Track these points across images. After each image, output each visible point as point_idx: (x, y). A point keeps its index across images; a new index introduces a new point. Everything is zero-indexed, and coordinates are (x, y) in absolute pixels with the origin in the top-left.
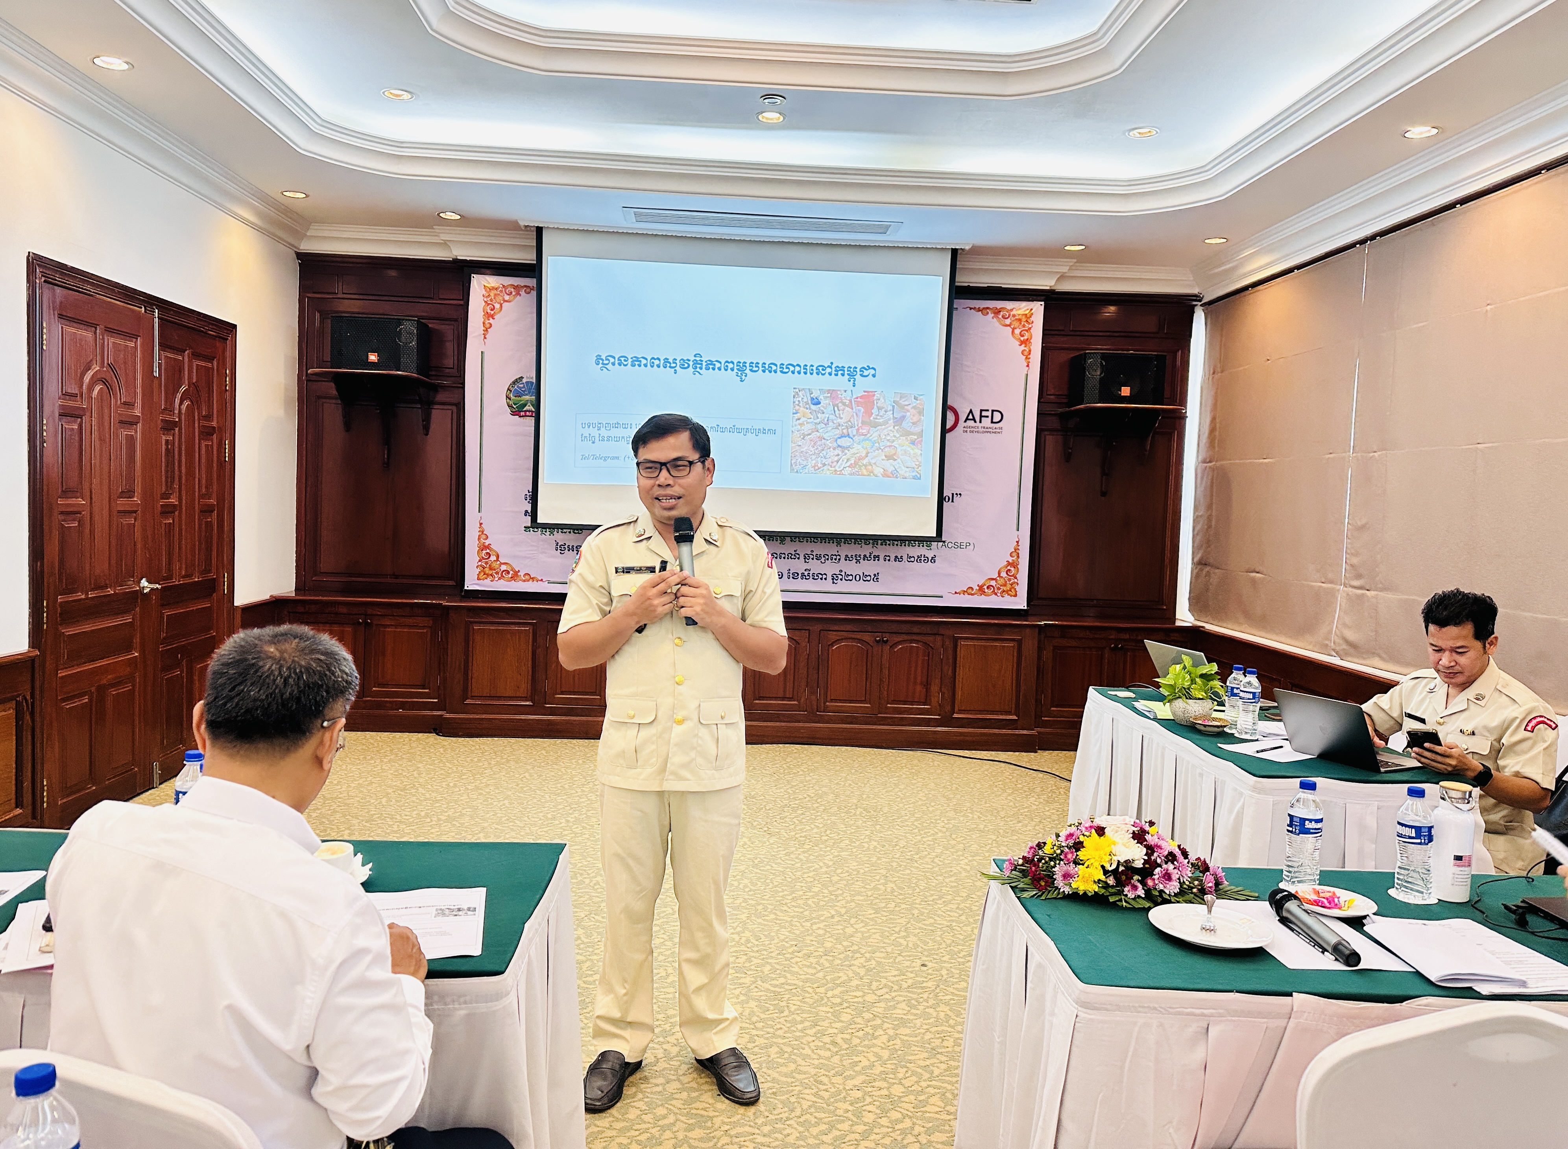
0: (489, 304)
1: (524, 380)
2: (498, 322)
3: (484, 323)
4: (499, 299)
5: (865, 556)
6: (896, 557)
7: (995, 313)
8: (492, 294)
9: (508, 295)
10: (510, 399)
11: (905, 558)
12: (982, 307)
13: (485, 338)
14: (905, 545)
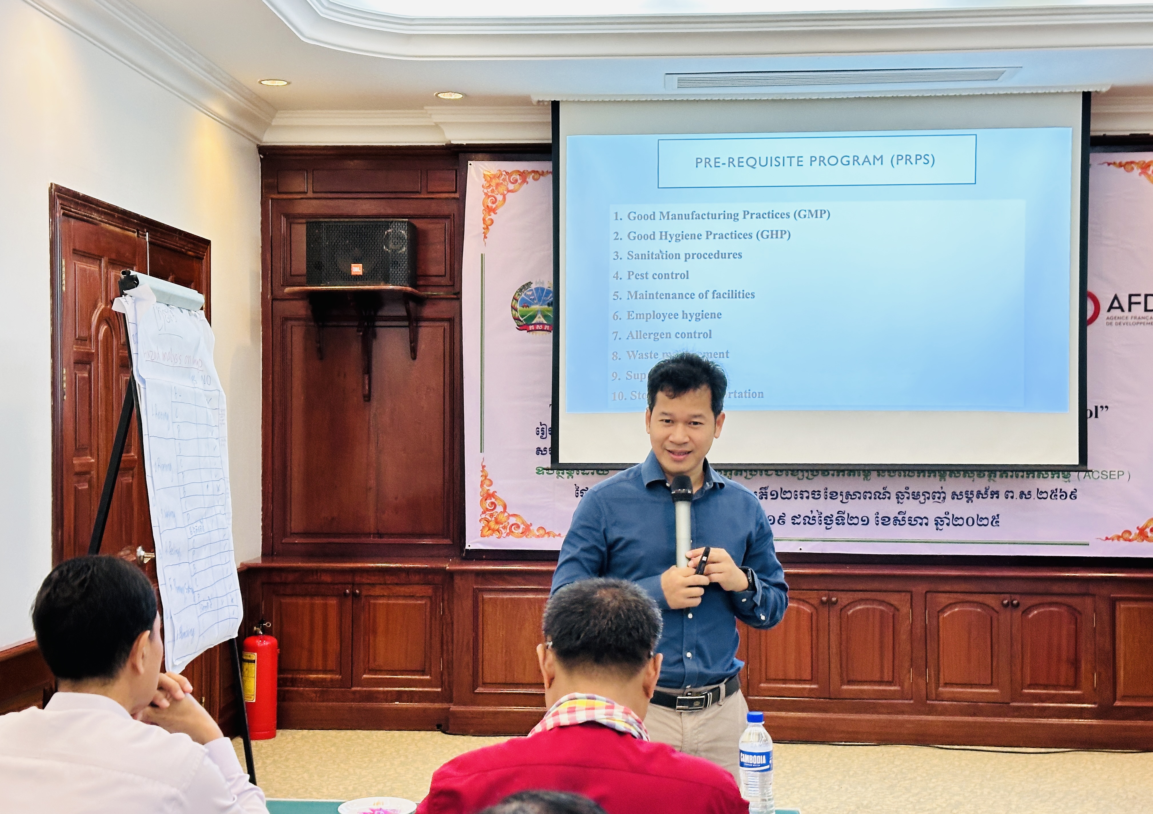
0: (489, 196)
1: (533, 286)
2: (499, 218)
3: (484, 220)
4: (502, 189)
5: (979, 493)
6: (1022, 493)
7: (1142, 168)
8: (493, 183)
9: (513, 183)
10: (516, 310)
11: (1034, 494)
12: (1124, 161)
13: (485, 237)
14: (1033, 477)
